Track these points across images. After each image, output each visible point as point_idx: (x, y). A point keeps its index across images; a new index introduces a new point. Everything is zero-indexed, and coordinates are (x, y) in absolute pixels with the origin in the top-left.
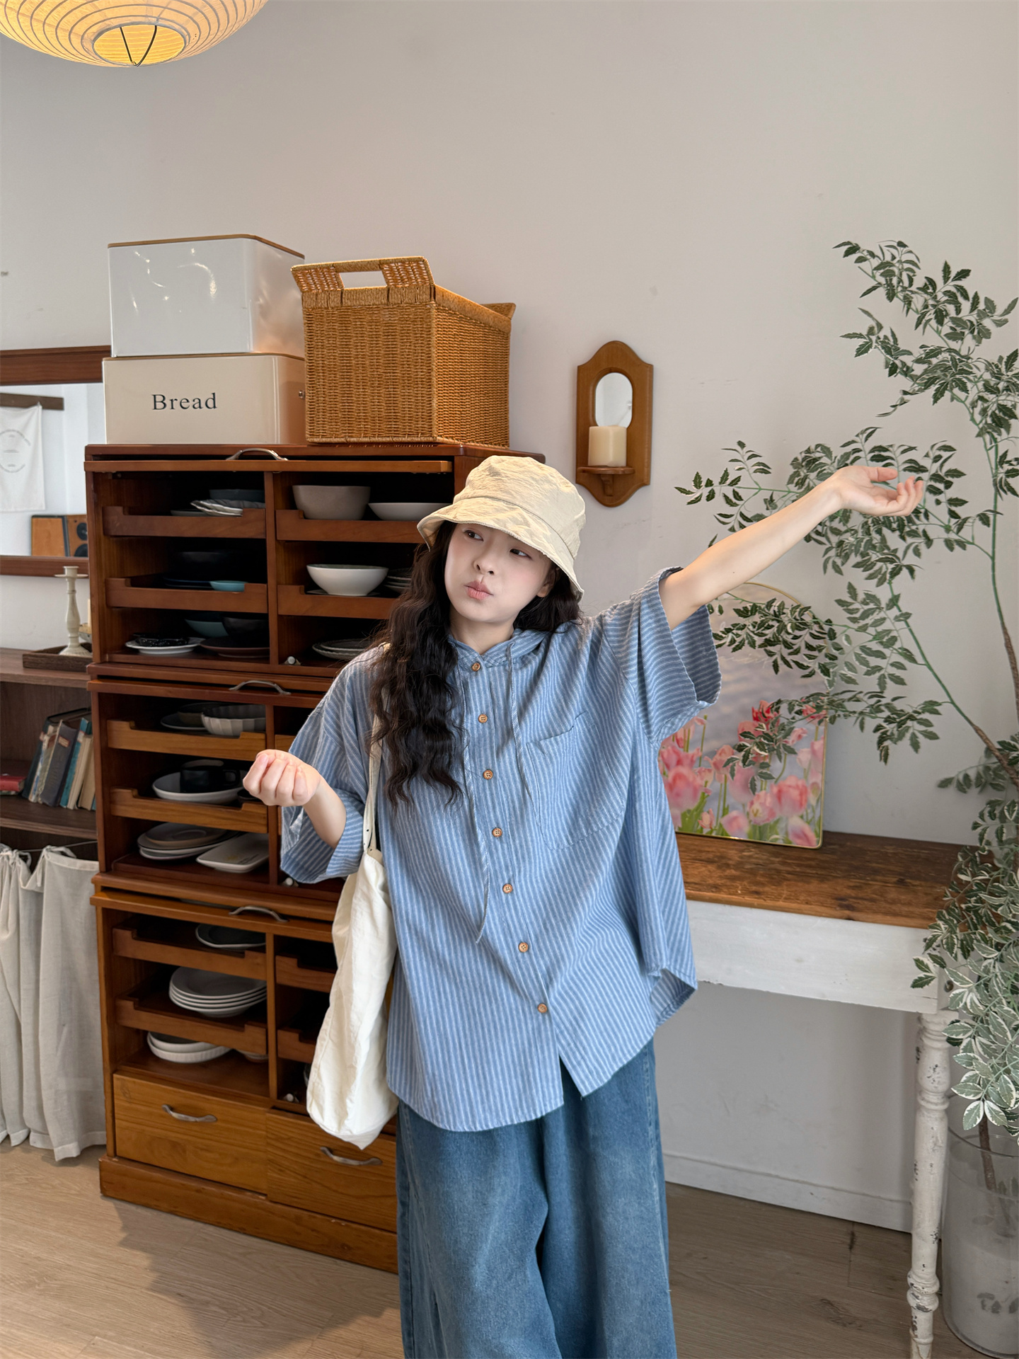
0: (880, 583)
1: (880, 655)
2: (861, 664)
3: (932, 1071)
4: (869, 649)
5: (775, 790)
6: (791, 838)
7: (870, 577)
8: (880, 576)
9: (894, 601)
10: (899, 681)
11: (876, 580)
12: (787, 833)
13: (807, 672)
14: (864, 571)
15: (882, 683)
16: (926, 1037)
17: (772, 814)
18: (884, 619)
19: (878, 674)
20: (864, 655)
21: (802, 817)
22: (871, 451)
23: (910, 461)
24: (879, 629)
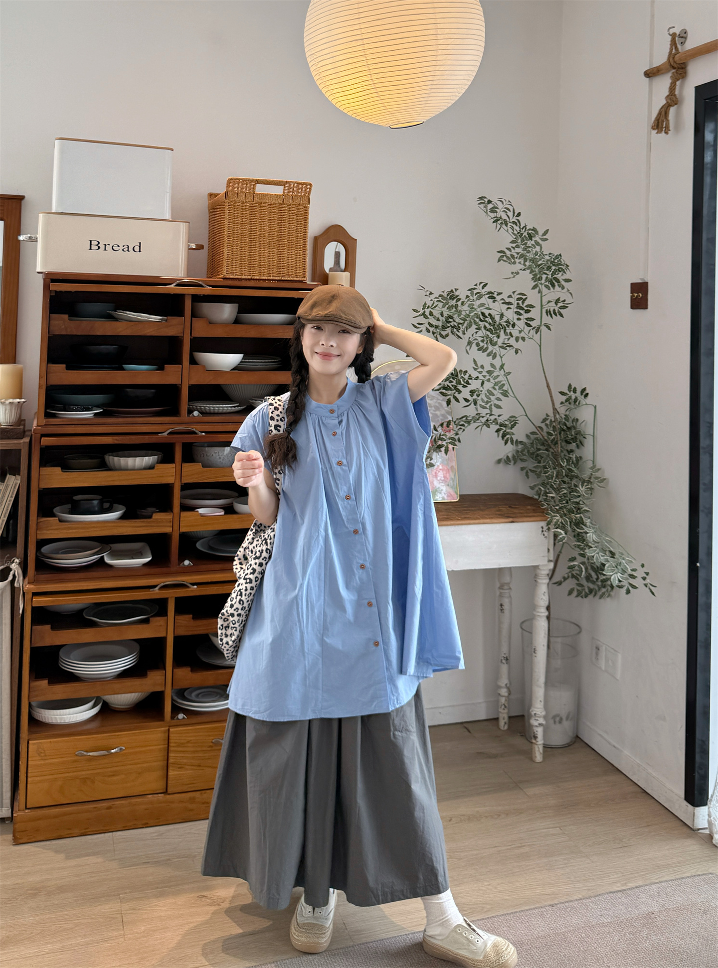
0: (494, 357)
1: (493, 395)
2: (487, 398)
3: (543, 595)
4: (490, 391)
6: (446, 497)
7: (488, 355)
8: (492, 355)
9: (502, 367)
10: (498, 407)
11: (491, 357)
12: (444, 495)
13: (468, 404)
14: (483, 352)
15: (491, 409)
16: (539, 579)
18: (498, 376)
19: (489, 404)
20: (488, 394)
21: (448, 485)
22: (487, 294)
23: (503, 299)
24: (496, 381)
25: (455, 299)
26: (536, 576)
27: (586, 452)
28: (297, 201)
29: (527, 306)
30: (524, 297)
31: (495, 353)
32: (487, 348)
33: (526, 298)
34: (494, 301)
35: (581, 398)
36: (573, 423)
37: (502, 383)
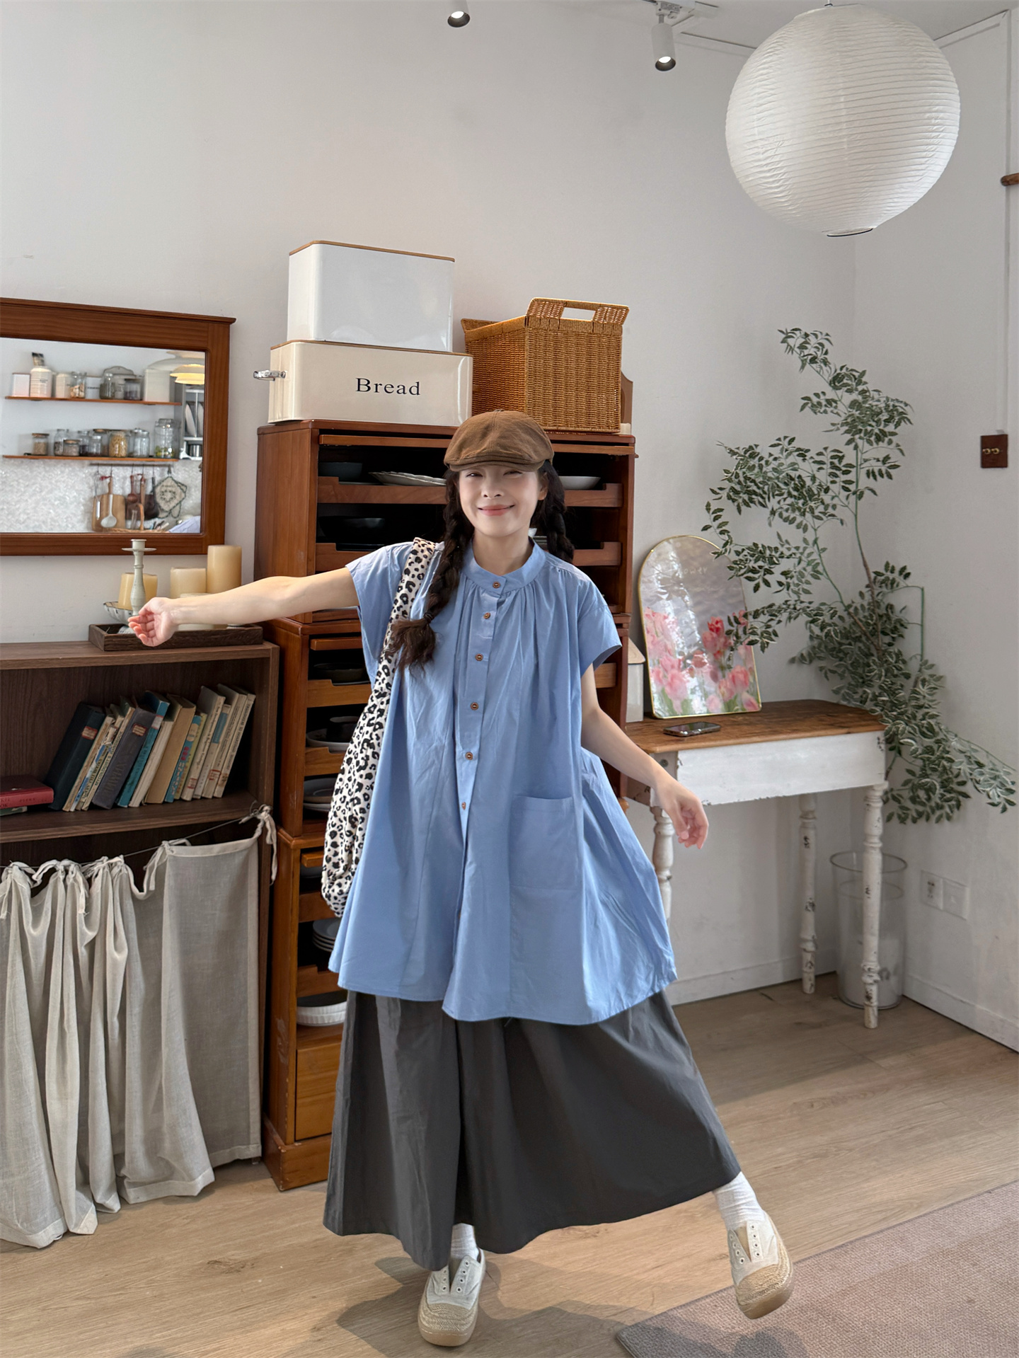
0: (805, 529)
2: (798, 581)
3: (875, 822)
5: (731, 676)
6: (745, 707)
7: (798, 527)
8: (802, 527)
9: (815, 542)
10: (807, 592)
11: (801, 530)
12: (742, 705)
14: (790, 524)
15: (798, 595)
16: (871, 802)
17: (731, 692)
18: (812, 553)
21: (748, 692)
22: (796, 451)
23: (812, 458)
24: (810, 559)
25: (757, 458)
26: (866, 798)
27: (909, 645)
28: (608, 330)
29: (844, 466)
30: (841, 455)
31: (806, 525)
32: (794, 519)
33: (843, 456)
34: (804, 460)
35: (899, 579)
36: (887, 611)
37: (816, 562)
